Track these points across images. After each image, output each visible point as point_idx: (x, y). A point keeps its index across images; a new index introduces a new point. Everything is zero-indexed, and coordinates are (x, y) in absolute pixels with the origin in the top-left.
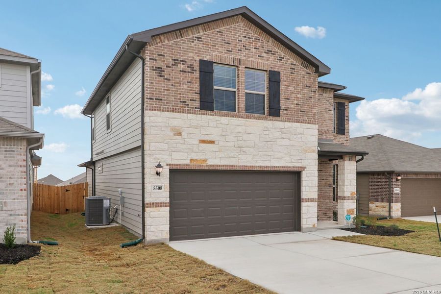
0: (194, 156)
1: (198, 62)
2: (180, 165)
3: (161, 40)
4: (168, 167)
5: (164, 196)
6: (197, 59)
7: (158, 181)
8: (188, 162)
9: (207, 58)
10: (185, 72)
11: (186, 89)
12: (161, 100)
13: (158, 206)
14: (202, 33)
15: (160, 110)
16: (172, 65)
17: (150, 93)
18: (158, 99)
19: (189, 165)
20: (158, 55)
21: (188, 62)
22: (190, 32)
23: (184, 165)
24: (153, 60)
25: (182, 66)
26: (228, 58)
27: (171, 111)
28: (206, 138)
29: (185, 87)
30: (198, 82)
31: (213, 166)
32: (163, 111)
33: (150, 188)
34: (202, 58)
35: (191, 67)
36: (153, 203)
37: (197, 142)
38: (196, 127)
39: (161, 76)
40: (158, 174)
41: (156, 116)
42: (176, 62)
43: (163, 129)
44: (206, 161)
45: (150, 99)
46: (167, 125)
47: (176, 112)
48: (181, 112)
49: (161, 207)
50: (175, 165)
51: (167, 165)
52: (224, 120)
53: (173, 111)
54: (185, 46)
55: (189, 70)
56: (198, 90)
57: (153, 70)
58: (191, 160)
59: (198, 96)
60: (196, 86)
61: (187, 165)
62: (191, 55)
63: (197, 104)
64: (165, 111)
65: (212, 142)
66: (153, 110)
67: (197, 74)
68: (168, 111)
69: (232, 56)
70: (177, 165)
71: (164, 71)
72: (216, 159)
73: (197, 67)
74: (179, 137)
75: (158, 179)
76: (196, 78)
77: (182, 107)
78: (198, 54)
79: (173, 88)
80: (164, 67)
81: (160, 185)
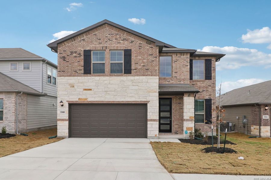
0: (80, 97)
1: (83, 51)
2: (73, 101)
3: (64, 44)
4: (67, 102)
5: (66, 116)
6: (83, 50)
7: (62, 109)
8: (77, 100)
9: (88, 49)
10: (76, 57)
11: (77, 65)
12: (65, 71)
13: (63, 121)
14: (85, 37)
15: (64, 76)
16: (70, 54)
17: (59, 69)
18: (63, 71)
19: (78, 101)
20: (63, 51)
21: (78, 52)
22: (79, 38)
23: (75, 101)
24: (61, 53)
25: (75, 54)
26: (99, 47)
27: (69, 76)
28: (87, 88)
29: (76, 64)
30: (83, 61)
31: (91, 101)
32: (65, 76)
33: (59, 112)
34: (85, 49)
35: (80, 54)
36: (60, 119)
37: (82, 90)
38: (82, 83)
39: (64, 61)
40: (62, 106)
41: (62, 79)
42: (72, 53)
43: (65, 85)
44: (87, 99)
45: (59, 71)
46: (67, 83)
47: (71, 76)
48: (74, 76)
49: (64, 121)
50: (71, 101)
51: (67, 101)
52: (97, 78)
53: (70, 76)
54: (76, 45)
55: (78, 56)
56: (83, 65)
57: (61, 58)
58: (79, 99)
59: (83, 68)
60: (82, 63)
61: (77, 101)
62: (80, 48)
63: (82, 71)
64: (66, 76)
65: (90, 90)
66: (60, 76)
67: (82, 57)
68: (68, 76)
69: (102, 45)
70: (72, 101)
71: (66, 58)
72: (92, 98)
73: (82, 53)
74: (73, 88)
75: (63, 108)
76: (82, 59)
77: (75, 73)
78: (83, 47)
79: (70, 65)
80: (66, 56)
81: (64, 111)
